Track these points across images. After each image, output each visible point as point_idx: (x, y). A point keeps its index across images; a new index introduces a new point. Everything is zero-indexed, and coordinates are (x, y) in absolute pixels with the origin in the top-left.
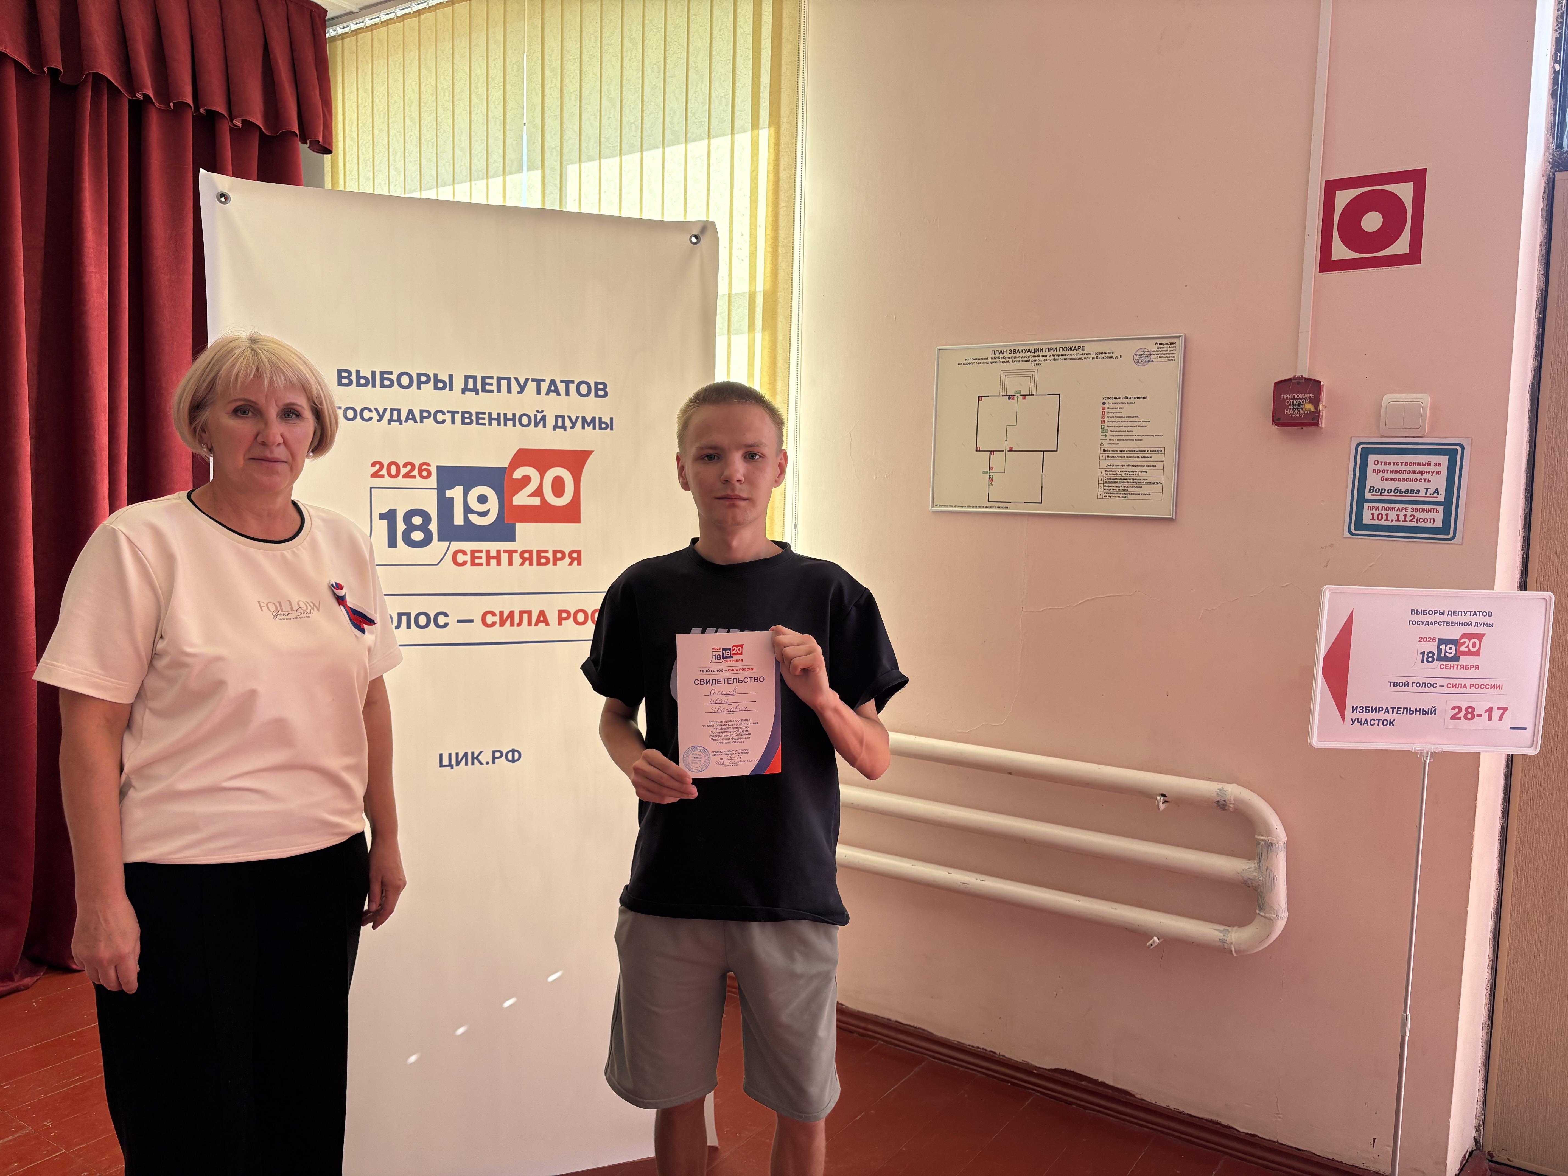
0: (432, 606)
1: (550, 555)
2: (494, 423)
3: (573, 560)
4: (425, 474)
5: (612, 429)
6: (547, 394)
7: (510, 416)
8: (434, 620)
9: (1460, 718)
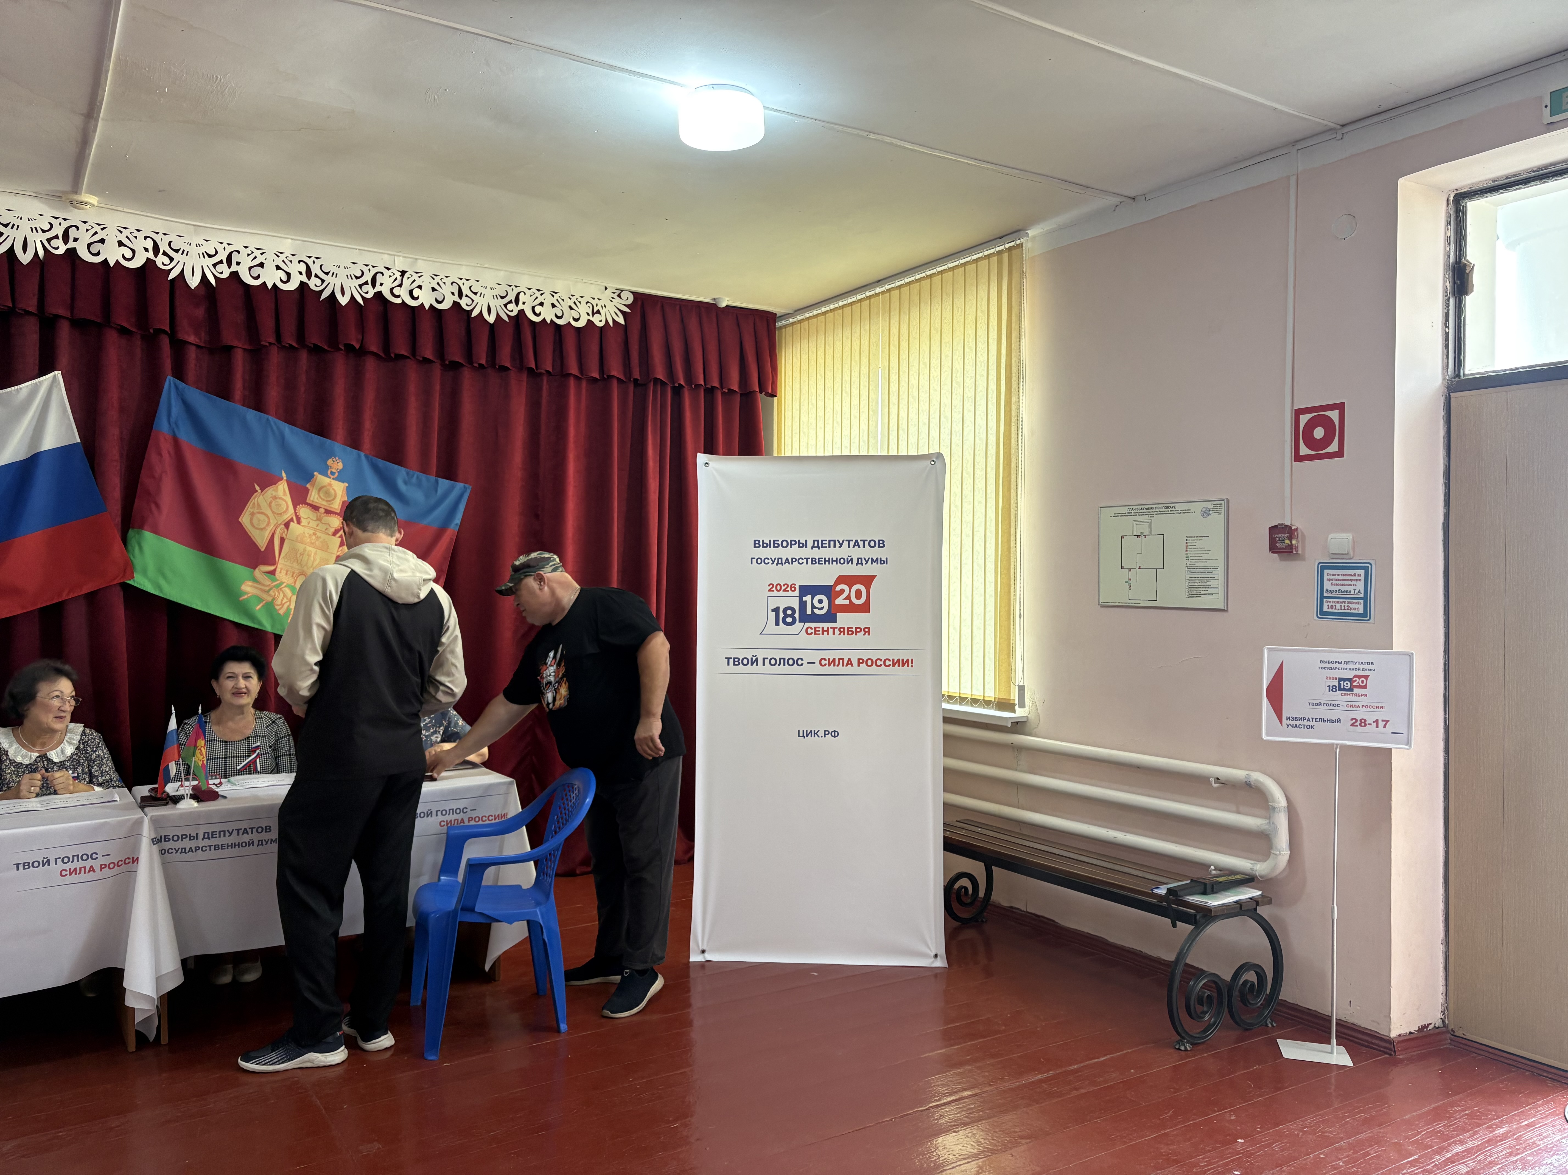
0: (795, 655)
1: (854, 630)
2: (827, 563)
3: (865, 632)
4: (793, 589)
5: (887, 564)
6: (854, 547)
7: (834, 559)
8: (797, 662)
9: (1357, 726)
